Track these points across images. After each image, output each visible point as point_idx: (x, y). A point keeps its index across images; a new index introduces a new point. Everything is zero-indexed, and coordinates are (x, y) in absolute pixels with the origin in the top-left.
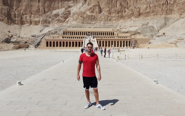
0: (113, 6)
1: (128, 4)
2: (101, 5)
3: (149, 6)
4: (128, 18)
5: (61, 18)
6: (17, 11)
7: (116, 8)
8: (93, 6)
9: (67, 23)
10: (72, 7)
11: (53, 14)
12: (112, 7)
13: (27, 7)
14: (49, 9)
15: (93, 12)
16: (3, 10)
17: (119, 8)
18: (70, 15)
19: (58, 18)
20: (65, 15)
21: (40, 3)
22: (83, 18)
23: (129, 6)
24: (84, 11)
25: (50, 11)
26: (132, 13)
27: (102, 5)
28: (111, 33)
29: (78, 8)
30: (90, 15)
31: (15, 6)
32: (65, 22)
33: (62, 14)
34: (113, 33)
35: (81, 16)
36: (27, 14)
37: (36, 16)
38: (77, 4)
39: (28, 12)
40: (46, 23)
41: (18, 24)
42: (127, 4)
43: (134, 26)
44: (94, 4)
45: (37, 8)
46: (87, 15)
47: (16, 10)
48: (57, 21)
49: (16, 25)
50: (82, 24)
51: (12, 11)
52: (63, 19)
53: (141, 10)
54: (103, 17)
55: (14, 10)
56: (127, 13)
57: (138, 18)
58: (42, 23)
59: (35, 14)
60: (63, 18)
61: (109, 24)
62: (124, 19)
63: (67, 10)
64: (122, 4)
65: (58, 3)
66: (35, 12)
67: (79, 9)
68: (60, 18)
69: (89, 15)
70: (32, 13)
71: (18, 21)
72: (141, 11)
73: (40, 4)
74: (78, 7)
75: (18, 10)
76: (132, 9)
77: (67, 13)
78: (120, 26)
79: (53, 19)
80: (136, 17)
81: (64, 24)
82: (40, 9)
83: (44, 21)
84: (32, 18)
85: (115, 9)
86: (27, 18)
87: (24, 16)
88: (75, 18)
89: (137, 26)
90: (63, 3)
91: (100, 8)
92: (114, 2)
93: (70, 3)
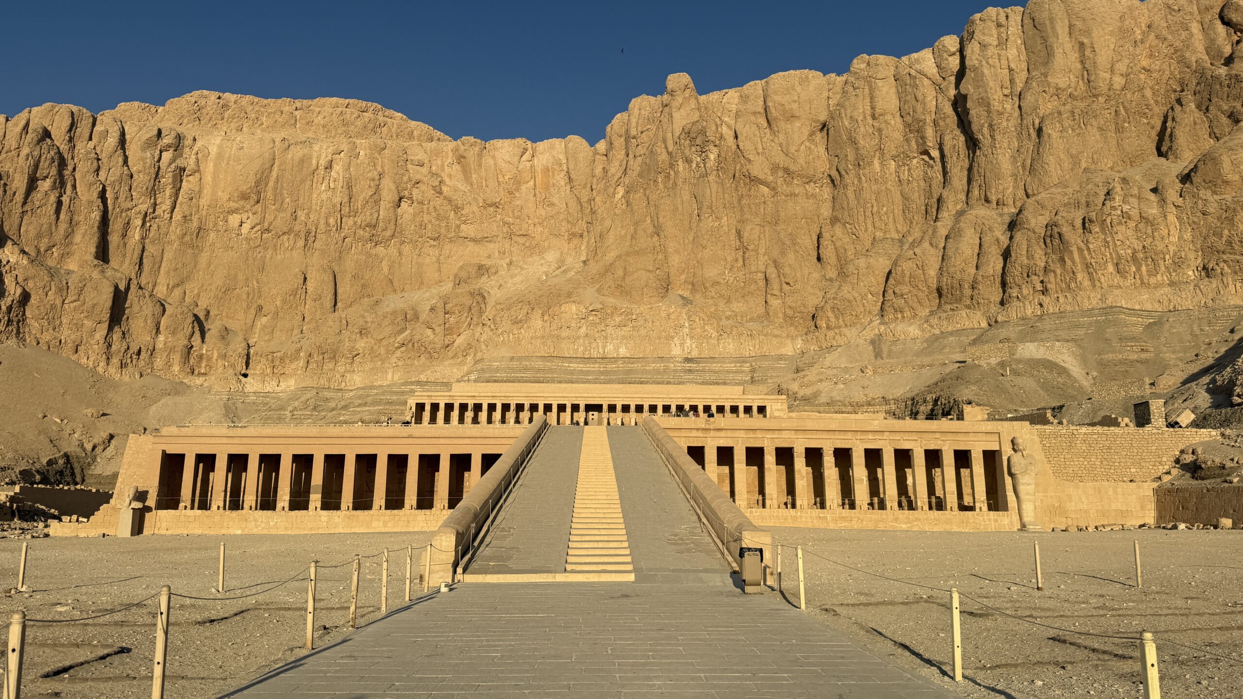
5: (429, 332)
6: (175, 296)
8: (620, 257)
10: (496, 272)
11: (386, 310)
13: (236, 278)
14: (365, 287)
15: (618, 290)
16: (88, 289)
17: (783, 265)
18: (481, 312)
19: (407, 332)
20: (451, 313)
21: (317, 253)
22: (554, 327)
24: (567, 288)
25: (369, 296)
28: (747, 409)
29: (532, 279)
30: (599, 306)
31: (168, 273)
32: (450, 354)
33: (432, 309)
34: (762, 410)
36: (232, 318)
37: (284, 324)
38: (529, 259)
39: (242, 305)
40: (337, 362)
45: (295, 283)
46: (580, 305)
47: (170, 291)
48: (398, 353)
51: (141, 297)
52: (437, 339)
54: (681, 320)
58: (308, 365)
59: (276, 316)
60: (439, 330)
61: (718, 362)
63: (469, 287)
66: (279, 303)
67: (538, 279)
68: (419, 331)
69: (596, 306)
70: (260, 308)
73: (316, 259)
77: (468, 301)
79: (381, 342)
80: (901, 313)
82: (312, 286)
83: (326, 353)
84: (258, 338)
89: (923, 366)
90: (446, 251)
91: (664, 265)
93: (489, 250)
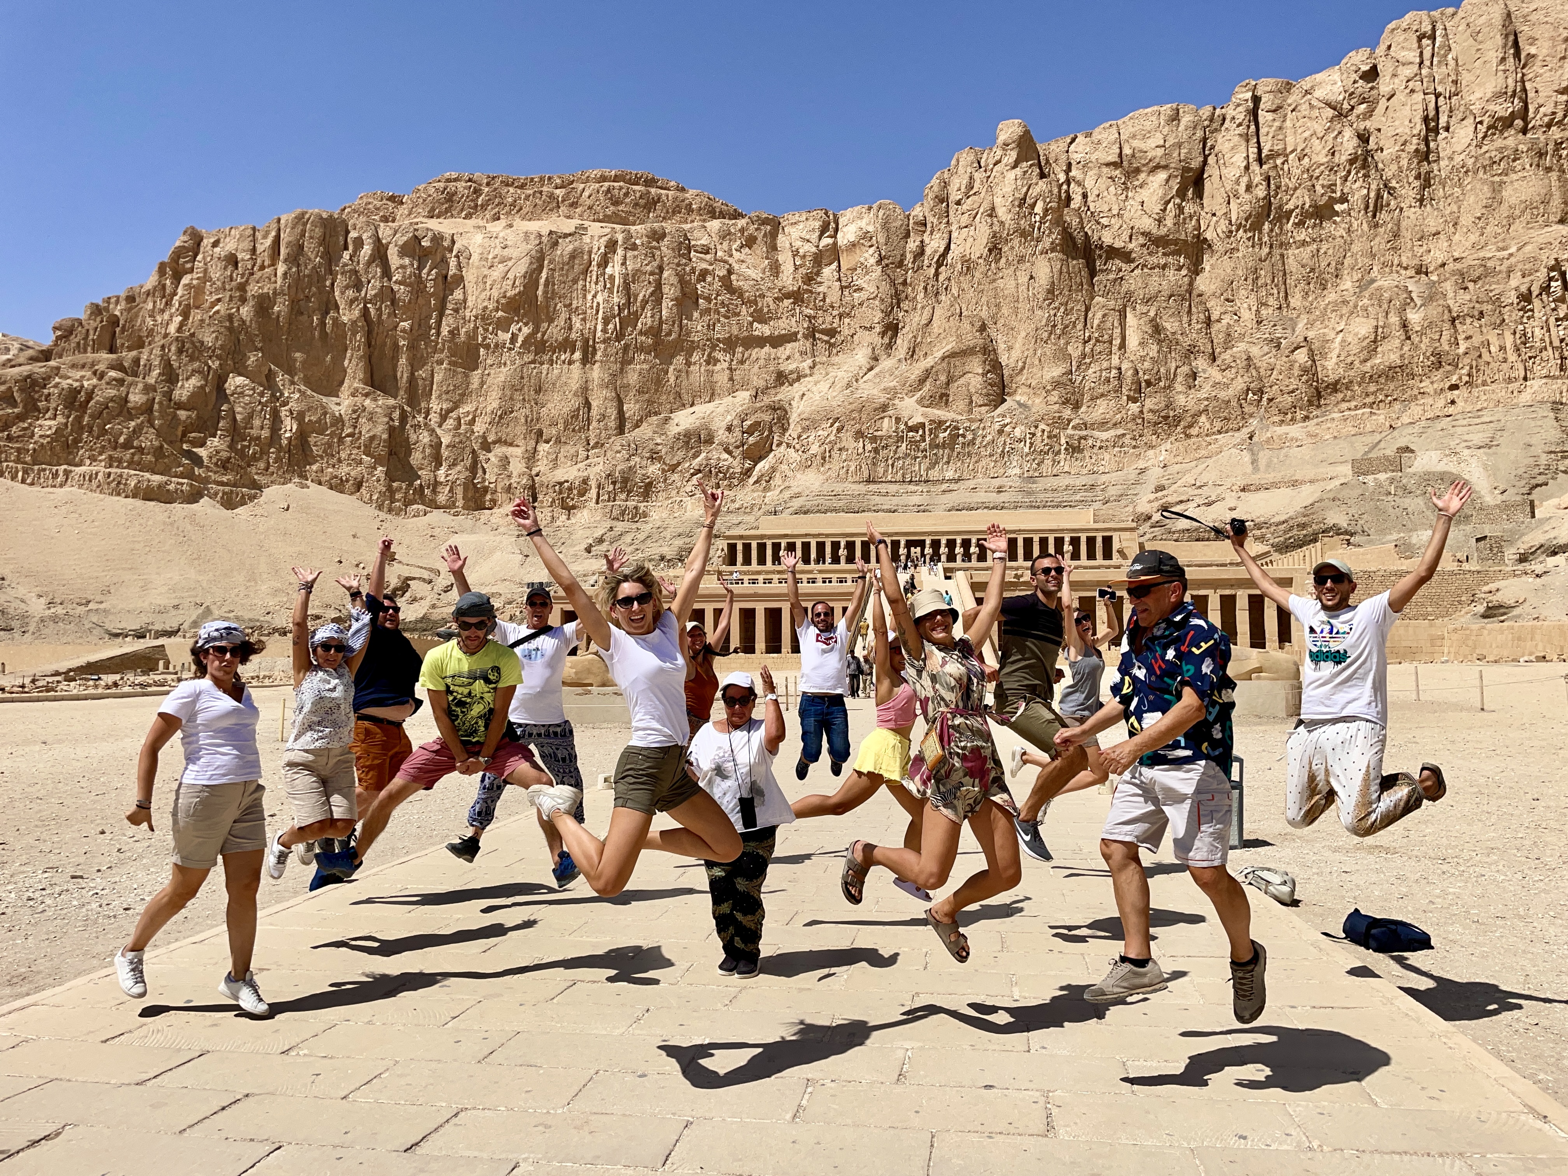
0: (1098, 348)
1: (1215, 327)
2: (1001, 347)
3: (1394, 319)
4: (1218, 425)
5: (726, 456)
6: (450, 423)
7: (1115, 361)
8: (943, 359)
9: (766, 489)
10: (798, 379)
11: (677, 430)
12: (1084, 355)
13: (511, 399)
14: (650, 402)
15: (943, 398)
16: (362, 420)
17: (1143, 359)
18: (785, 430)
19: (703, 455)
20: (750, 432)
21: (597, 365)
22: (869, 447)
23: (1219, 338)
24: (883, 399)
25: (656, 414)
26: (1248, 389)
27: (1010, 348)
28: (1091, 541)
29: (839, 385)
30: (921, 420)
31: (439, 397)
32: (751, 480)
33: (729, 429)
34: (1107, 541)
35: (859, 435)
36: (511, 445)
37: (568, 450)
38: (835, 359)
39: (521, 429)
40: (629, 492)
41: (449, 506)
42: (1208, 322)
43: (1275, 485)
44: (949, 345)
45: (576, 402)
46: (898, 420)
47: (444, 417)
48: (694, 480)
49: (436, 516)
50: (862, 488)
51: (416, 427)
52: (735, 463)
53: (1323, 356)
54: (1018, 432)
55: (434, 418)
56: (1207, 387)
57: (1306, 418)
58: (598, 497)
59: (558, 441)
60: (737, 452)
61: (1064, 481)
62: (1188, 436)
63: (766, 400)
64: (1167, 325)
65: (708, 363)
66: (561, 426)
67: (849, 386)
68: (715, 455)
69: (918, 419)
70: (540, 433)
71: (451, 491)
72: (1330, 363)
73: (596, 373)
74: (840, 374)
75: (459, 419)
76: (1249, 358)
77: (767, 417)
78: (1160, 488)
79: (673, 468)
80: (1287, 415)
81: (746, 495)
82: (594, 404)
83: (614, 483)
84: (542, 466)
85: (1109, 369)
86: (511, 468)
87: (490, 455)
88: (815, 449)
89: (1303, 482)
90: (738, 356)
91: (996, 366)
92: (1099, 315)
93: (788, 353)
